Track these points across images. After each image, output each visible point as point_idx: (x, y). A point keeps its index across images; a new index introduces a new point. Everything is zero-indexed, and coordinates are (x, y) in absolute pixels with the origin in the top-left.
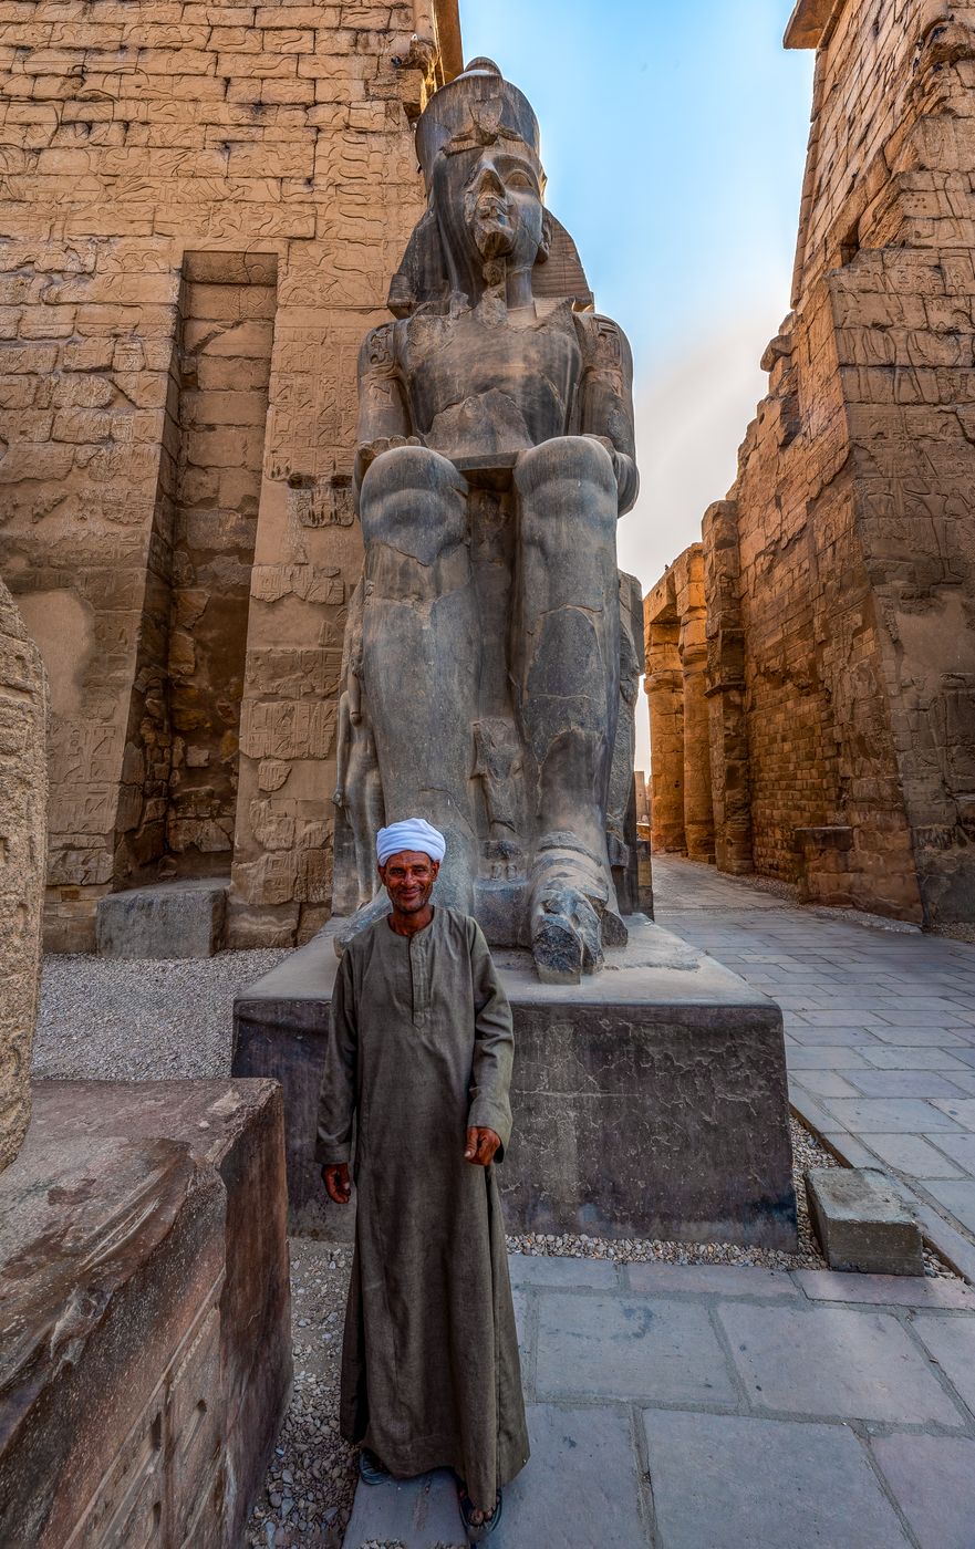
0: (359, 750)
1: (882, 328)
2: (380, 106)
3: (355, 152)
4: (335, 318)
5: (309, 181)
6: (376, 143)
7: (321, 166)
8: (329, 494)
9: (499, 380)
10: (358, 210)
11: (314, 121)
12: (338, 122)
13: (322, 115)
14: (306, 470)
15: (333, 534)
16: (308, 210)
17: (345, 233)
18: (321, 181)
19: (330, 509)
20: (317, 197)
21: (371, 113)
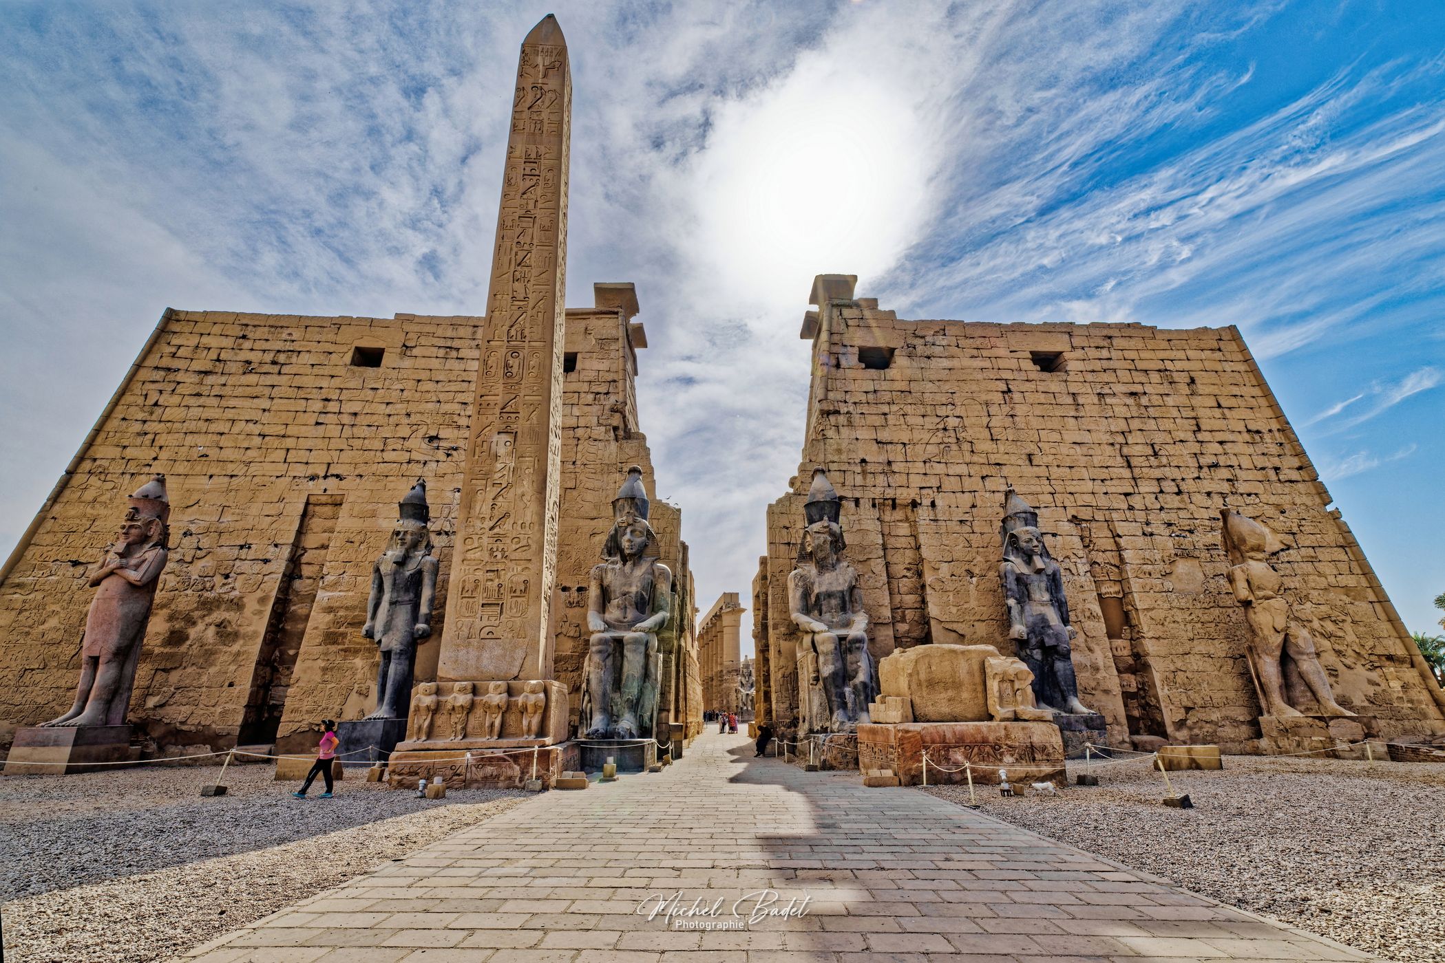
0: (586, 698)
1: (787, 528)
2: (603, 429)
3: (592, 450)
4: (581, 523)
5: (574, 463)
6: (601, 445)
7: (579, 455)
8: (576, 594)
9: (628, 593)
10: (593, 476)
11: (577, 435)
12: (586, 436)
13: (580, 432)
14: (568, 585)
15: (577, 609)
16: (573, 476)
17: (587, 486)
18: (578, 463)
19: (576, 600)
20: (577, 470)
21: (599, 432)
